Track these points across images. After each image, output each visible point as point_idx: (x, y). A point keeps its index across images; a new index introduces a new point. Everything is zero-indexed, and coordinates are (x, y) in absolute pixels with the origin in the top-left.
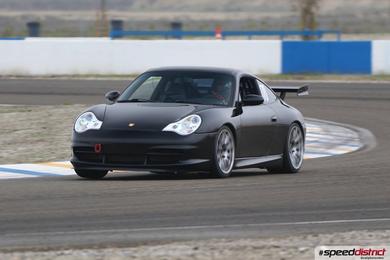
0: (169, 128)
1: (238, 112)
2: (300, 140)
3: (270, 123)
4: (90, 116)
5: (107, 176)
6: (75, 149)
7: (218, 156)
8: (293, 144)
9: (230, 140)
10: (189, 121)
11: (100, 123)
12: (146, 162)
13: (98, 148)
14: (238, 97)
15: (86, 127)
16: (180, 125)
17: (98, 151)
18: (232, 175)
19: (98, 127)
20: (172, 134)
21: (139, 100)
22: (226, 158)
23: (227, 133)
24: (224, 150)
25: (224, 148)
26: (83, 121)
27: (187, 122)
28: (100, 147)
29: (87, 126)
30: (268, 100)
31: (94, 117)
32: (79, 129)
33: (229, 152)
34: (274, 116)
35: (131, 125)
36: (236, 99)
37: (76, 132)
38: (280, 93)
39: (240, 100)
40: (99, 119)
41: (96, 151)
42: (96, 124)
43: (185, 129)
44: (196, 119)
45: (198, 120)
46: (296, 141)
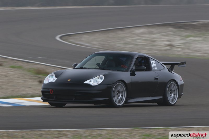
0: (87, 82)
1: (133, 74)
2: (176, 89)
3: (153, 80)
4: (53, 75)
5: (65, 106)
6: (42, 92)
10: (99, 78)
11: (56, 79)
12: (74, 99)
13: (51, 92)
14: (132, 67)
17: (51, 93)
19: (54, 81)
20: (88, 85)
23: (121, 85)
24: (120, 93)
26: (49, 78)
27: (97, 79)
30: (156, 68)
32: (46, 82)
34: (157, 77)
35: (69, 80)
36: (131, 68)
37: (44, 84)
39: (134, 68)
40: (56, 77)
41: (50, 93)
42: (54, 80)
43: (95, 83)
44: (102, 78)
45: (103, 78)
46: (173, 90)
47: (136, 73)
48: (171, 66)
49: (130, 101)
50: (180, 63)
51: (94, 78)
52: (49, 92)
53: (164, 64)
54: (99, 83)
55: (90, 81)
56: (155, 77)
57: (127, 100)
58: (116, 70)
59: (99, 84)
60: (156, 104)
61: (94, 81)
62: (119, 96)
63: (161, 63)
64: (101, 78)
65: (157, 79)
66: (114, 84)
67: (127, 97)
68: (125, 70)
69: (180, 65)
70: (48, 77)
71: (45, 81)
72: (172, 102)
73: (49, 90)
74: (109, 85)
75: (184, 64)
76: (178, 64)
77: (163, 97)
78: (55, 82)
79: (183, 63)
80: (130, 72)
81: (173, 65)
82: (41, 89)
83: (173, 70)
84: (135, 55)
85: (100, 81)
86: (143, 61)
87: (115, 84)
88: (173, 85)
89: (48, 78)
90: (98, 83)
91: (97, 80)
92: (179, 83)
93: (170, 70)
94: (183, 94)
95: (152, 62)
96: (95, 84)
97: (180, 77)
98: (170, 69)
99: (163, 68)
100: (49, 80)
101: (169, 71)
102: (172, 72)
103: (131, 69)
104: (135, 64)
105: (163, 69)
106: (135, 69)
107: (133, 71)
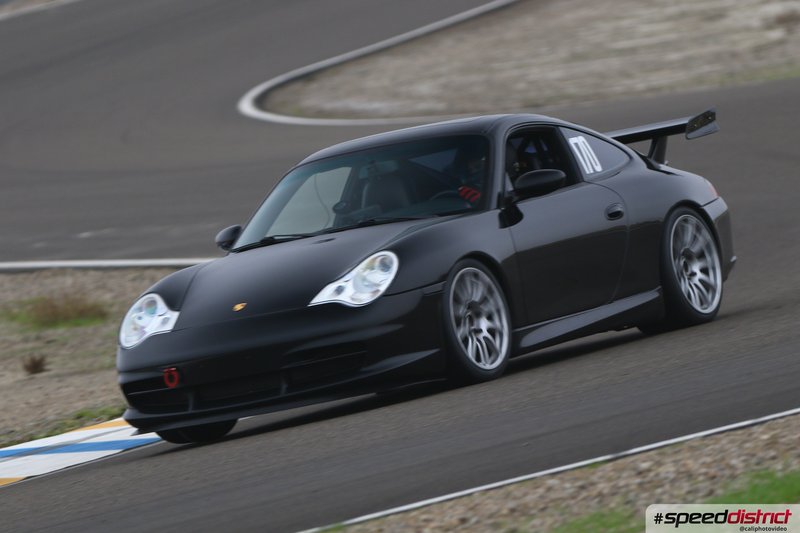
0: (325, 296)
1: (510, 217)
2: (708, 246)
3: (603, 224)
4: (153, 303)
5: (236, 429)
7: (460, 333)
8: (689, 257)
9: (490, 291)
10: (372, 268)
11: (174, 316)
12: (284, 386)
13: (171, 378)
14: (502, 183)
15: (144, 333)
16: (350, 284)
17: (172, 385)
18: (510, 369)
19: (169, 327)
20: (335, 309)
21: (276, 238)
22: (485, 333)
23: (476, 275)
24: (478, 315)
25: (475, 312)
26: (140, 318)
27: (365, 274)
28: (176, 375)
29: (146, 330)
30: (599, 168)
32: (129, 338)
33: (490, 318)
34: (614, 205)
35: (239, 307)
36: (498, 189)
37: (123, 349)
38: (648, 143)
39: (510, 188)
40: (172, 302)
41: (167, 384)
42: (165, 321)
43: (362, 292)
44: (387, 261)
45: (391, 262)
46: (695, 249)
47: (522, 206)
48: (653, 145)
49: (529, 340)
50: (692, 121)
51: (353, 273)
52: (158, 382)
53: (625, 140)
54: (383, 289)
55: (340, 290)
56: (607, 210)
57: (515, 339)
59: (386, 295)
60: (635, 330)
61: (355, 286)
63: (610, 137)
64: (385, 266)
65: (618, 214)
66: (445, 278)
67: (513, 325)
68: (469, 206)
69: (693, 129)
70: (132, 315)
71: (123, 336)
72: (702, 304)
73: (162, 374)
74: (428, 290)
75: (711, 121)
76: (684, 126)
77: (658, 291)
78: (173, 331)
79: (707, 118)
80: (498, 207)
81: (658, 137)
82: (120, 379)
83: (666, 162)
85: (384, 280)
86: (531, 150)
87: (451, 275)
88: (690, 230)
89: (134, 323)
90: (375, 289)
91: (364, 279)
92: (716, 208)
93: (654, 158)
94: (734, 258)
95: (576, 144)
96: (366, 298)
97: (709, 184)
98: (650, 156)
99: (627, 158)
100: (143, 327)
101: (650, 166)
102: (663, 167)
103: (501, 196)
104: (508, 168)
105: (628, 165)
106: (516, 190)
107: (510, 199)
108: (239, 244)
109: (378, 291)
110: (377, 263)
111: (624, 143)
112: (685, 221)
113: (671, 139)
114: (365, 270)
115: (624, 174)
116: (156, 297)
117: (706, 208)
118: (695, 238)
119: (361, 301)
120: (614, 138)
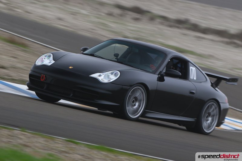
0: (95, 75)
1: (161, 79)
3: (187, 93)
4: (50, 56)
6: (30, 76)
10: (112, 74)
11: (53, 62)
14: (163, 69)
15: (43, 63)
17: (42, 80)
19: (50, 64)
31: (52, 57)
32: (39, 63)
34: (193, 90)
35: (71, 67)
36: (160, 70)
37: (35, 65)
39: (164, 71)
40: (54, 60)
42: (50, 62)
43: (105, 79)
45: (118, 75)
46: (212, 113)
47: (165, 78)
48: (217, 81)
50: (230, 79)
51: (106, 73)
52: (39, 78)
53: (208, 75)
54: (111, 81)
55: (100, 76)
56: (190, 90)
57: (144, 113)
58: (138, 69)
59: (111, 83)
60: (184, 128)
61: (105, 76)
62: (135, 105)
63: (204, 72)
64: (116, 75)
65: (193, 93)
66: (131, 86)
67: (145, 108)
68: (151, 71)
69: (229, 81)
70: (43, 56)
71: (37, 61)
72: (207, 129)
73: (40, 76)
74: (124, 87)
75: (235, 82)
76: (227, 79)
77: (195, 120)
78: (50, 66)
79: (235, 80)
80: (158, 75)
81: (219, 80)
83: (218, 87)
84: (170, 53)
85: (113, 78)
86: (179, 65)
87: (133, 86)
88: (213, 107)
90: (109, 80)
91: (109, 76)
92: (223, 106)
93: (215, 85)
95: (192, 69)
96: (106, 81)
97: (226, 98)
98: (214, 83)
99: (205, 80)
100: (44, 61)
101: (212, 86)
102: (217, 89)
103: (161, 72)
104: (168, 66)
105: (205, 82)
106: (165, 73)
107: (163, 74)
108: (85, 52)
109: (110, 81)
110: (114, 73)
111: (208, 76)
112: (213, 104)
113: (223, 81)
114: (110, 74)
115: (203, 84)
116: (52, 55)
117: (221, 104)
118: (213, 110)
119: (104, 81)
120: (205, 73)
